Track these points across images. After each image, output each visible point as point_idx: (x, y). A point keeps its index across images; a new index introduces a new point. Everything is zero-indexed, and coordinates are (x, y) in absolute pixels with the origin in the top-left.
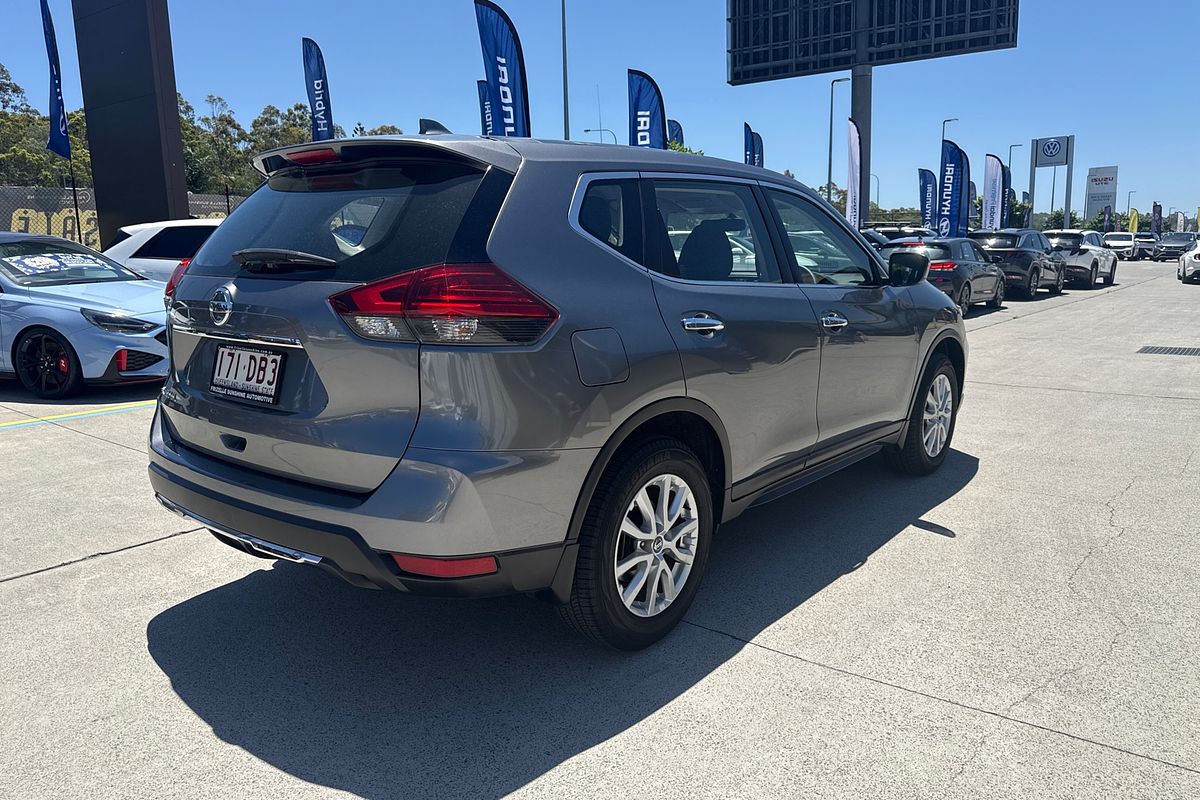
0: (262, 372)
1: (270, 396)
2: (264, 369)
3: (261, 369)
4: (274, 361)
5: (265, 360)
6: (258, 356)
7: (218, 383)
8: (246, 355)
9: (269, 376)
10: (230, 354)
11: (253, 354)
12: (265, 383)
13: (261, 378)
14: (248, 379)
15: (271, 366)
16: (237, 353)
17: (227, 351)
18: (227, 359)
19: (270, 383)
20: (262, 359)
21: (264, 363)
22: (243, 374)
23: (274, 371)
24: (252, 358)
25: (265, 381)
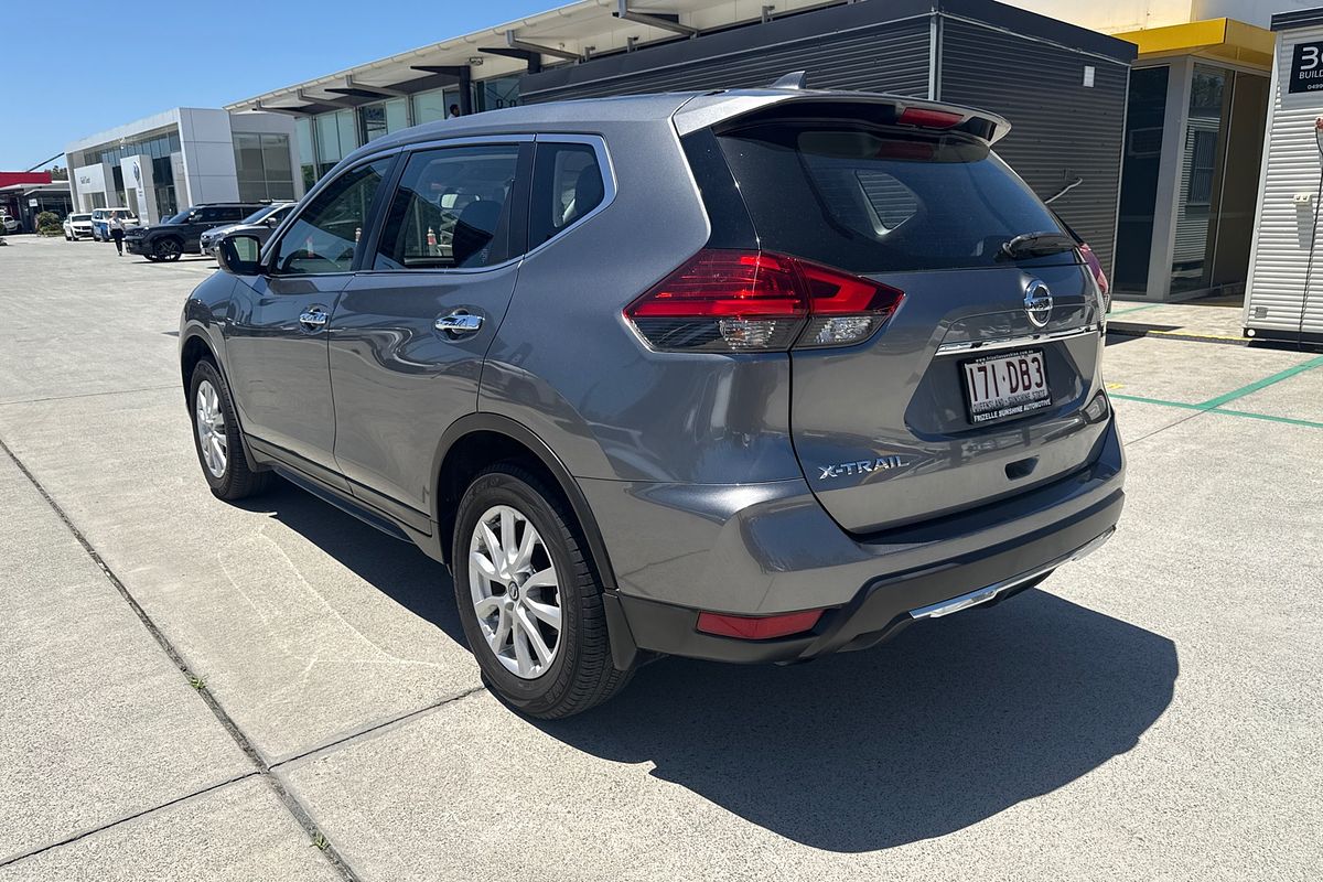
0: (1025, 377)
1: (1045, 398)
2: (1027, 373)
3: (1023, 373)
4: (1035, 360)
5: (1025, 362)
6: (1015, 360)
7: (980, 409)
8: (1000, 364)
9: (1035, 377)
10: (980, 369)
11: (1008, 360)
12: (1034, 386)
13: (1027, 383)
14: (1013, 390)
15: (1033, 367)
16: (988, 365)
17: (974, 366)
18: (979, 376)
19: (1039, 385)
20: (1021, 362)
21: (1024, 365)
22: (1004, 388)
23: (1038, 370)
24: (1009, 364)
25: (1033, 385)
